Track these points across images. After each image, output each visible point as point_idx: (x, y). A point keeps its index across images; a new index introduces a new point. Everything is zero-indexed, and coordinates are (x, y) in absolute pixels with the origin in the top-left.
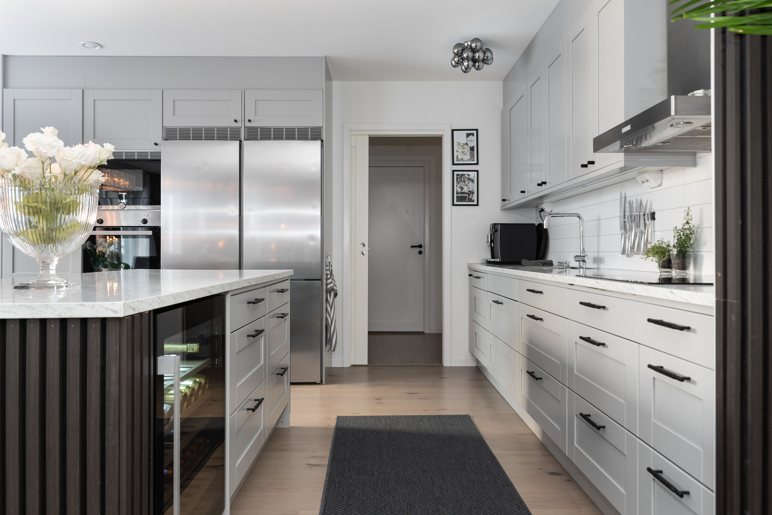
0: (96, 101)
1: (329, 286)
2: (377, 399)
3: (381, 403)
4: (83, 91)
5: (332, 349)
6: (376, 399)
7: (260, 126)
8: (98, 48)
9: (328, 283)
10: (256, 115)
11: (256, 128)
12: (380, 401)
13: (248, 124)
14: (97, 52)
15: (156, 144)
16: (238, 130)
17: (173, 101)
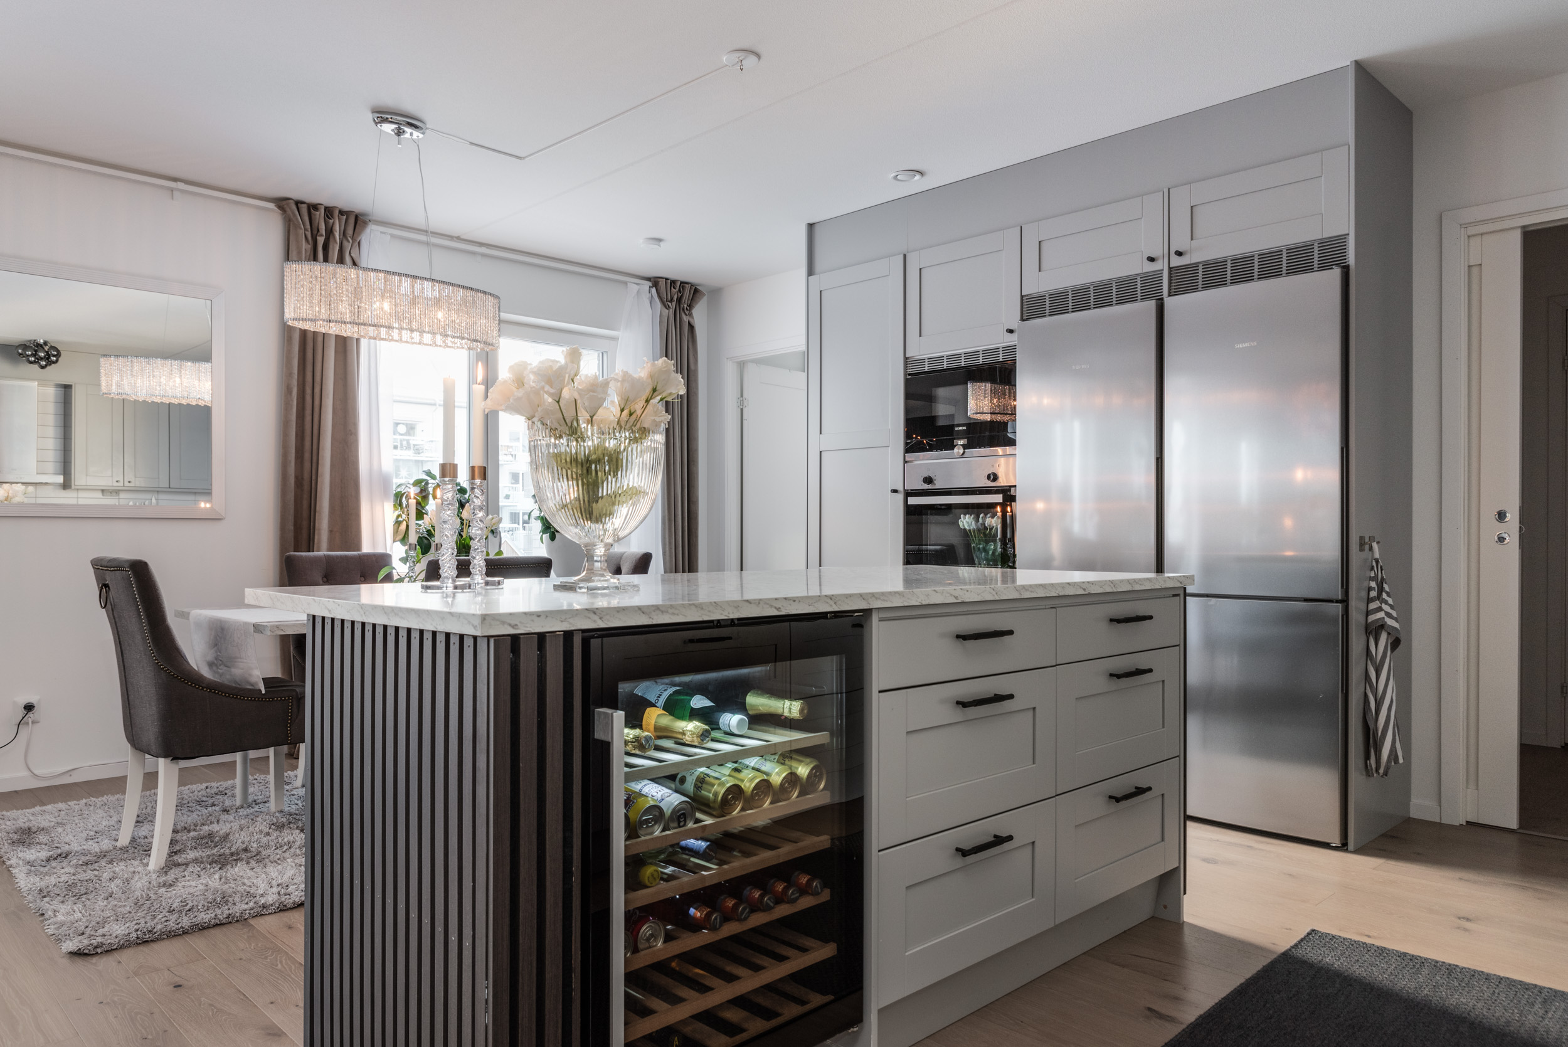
0: (922, 270)
1: (1372, 618)
2: (1464, 918)
3: (1466, 930)
4: (905, 256)
5: (1381, 771)
6: (1459, 918)
7: (1203, 260)
8: (918, 177)
9: (1369, 609)
10: (1194, 238)
11: (1194, 266)
12: (1468, 925)
13: (1176, 262)
14: (918, 184)
15: (1011, 331)
16: (1156, 277)
17: (1038, 243)
